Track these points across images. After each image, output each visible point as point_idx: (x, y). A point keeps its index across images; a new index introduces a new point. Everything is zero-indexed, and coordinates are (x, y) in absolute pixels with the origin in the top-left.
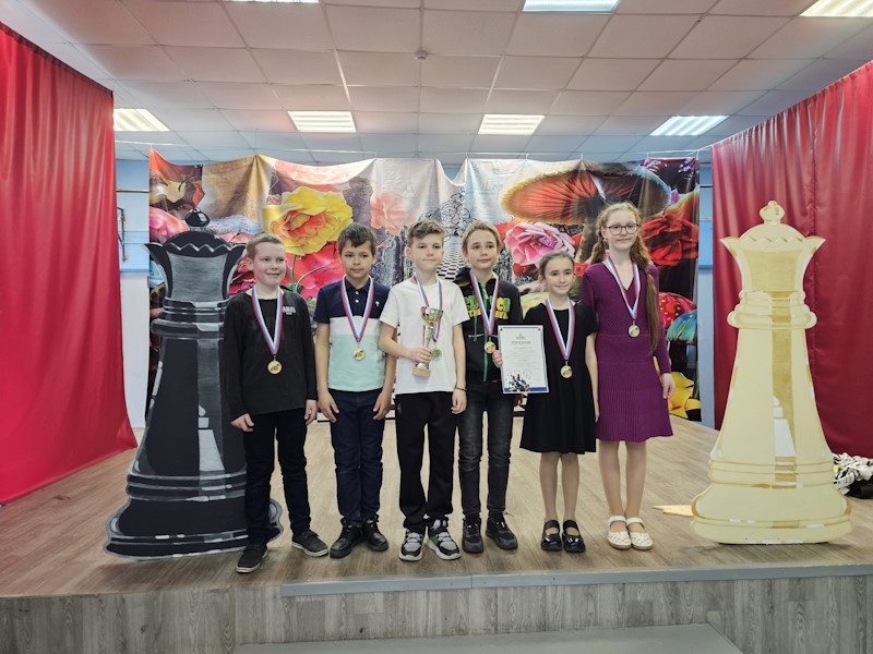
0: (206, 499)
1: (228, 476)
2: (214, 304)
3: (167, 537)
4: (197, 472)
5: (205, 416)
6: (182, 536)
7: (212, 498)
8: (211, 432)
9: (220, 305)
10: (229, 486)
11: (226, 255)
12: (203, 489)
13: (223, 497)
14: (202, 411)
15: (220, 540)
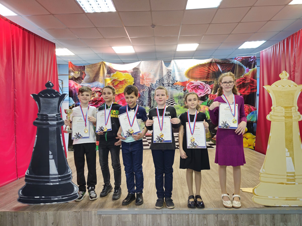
0: (52, 184)
1: (59, 176)
2: (55, 115)
3: (38, 197)
4: (49, 174)
5: (51, 155)
6: (44, 197)
7: (54, 184)
8: (53, 160)
9: (57, 115)
10: (60, 180)
11: (59, 97)
12: (51, 180)
13: (58, 184)
14: (50, 153)
15: (57, 199)
